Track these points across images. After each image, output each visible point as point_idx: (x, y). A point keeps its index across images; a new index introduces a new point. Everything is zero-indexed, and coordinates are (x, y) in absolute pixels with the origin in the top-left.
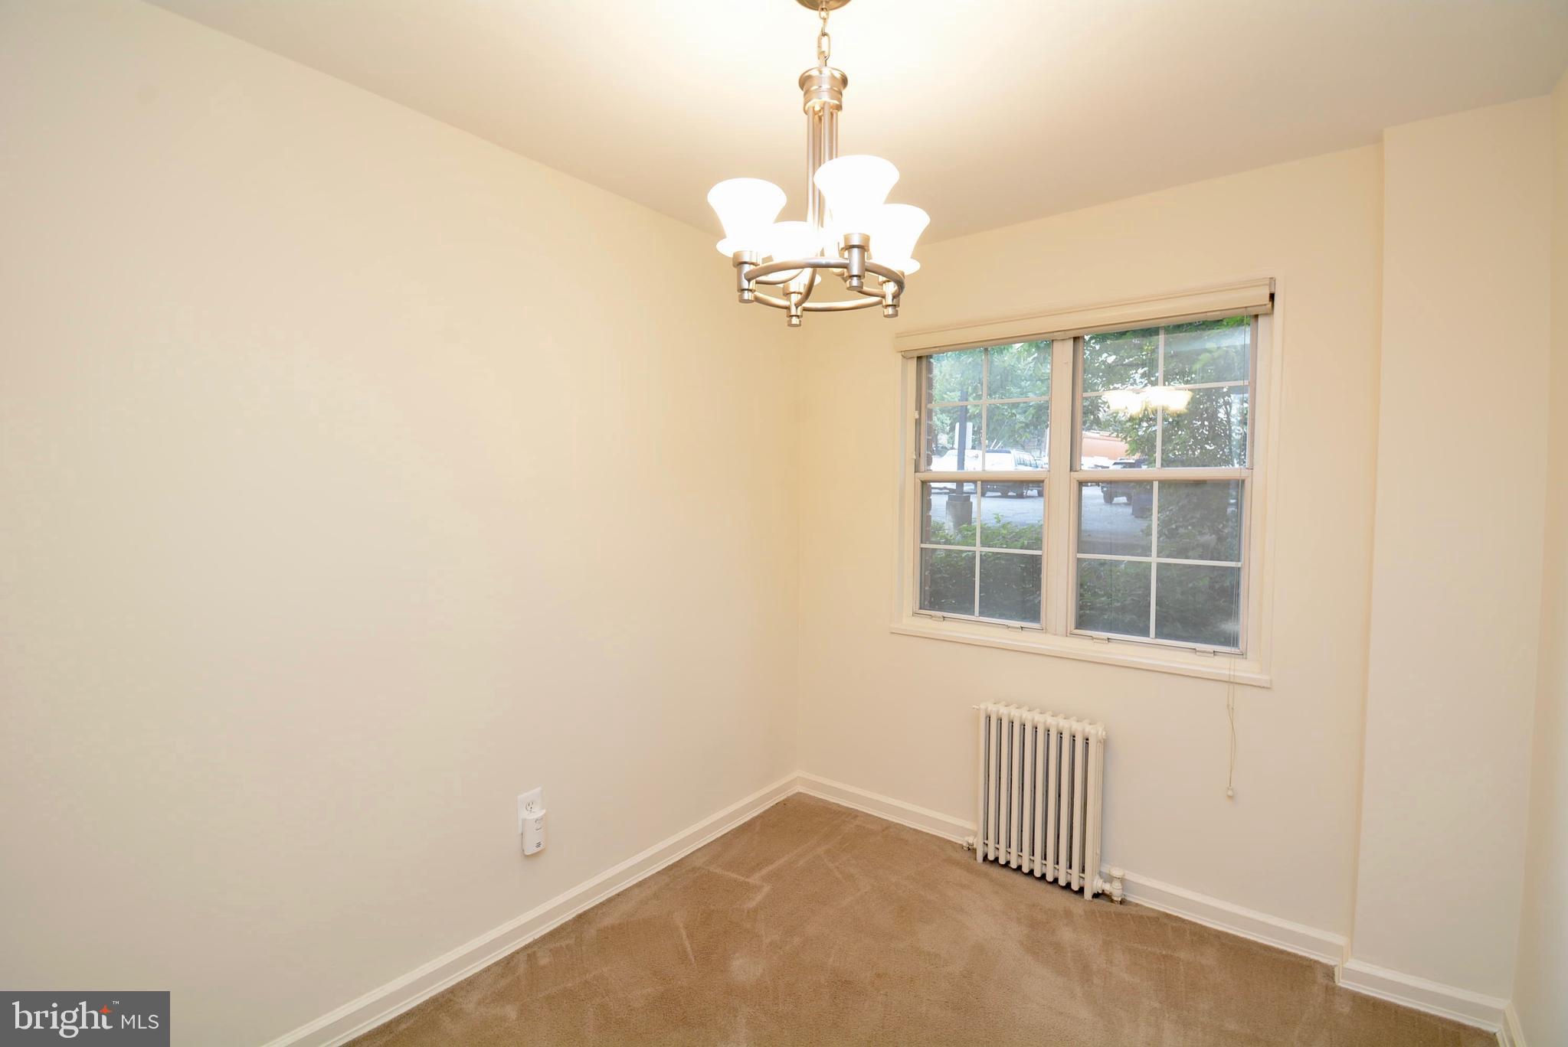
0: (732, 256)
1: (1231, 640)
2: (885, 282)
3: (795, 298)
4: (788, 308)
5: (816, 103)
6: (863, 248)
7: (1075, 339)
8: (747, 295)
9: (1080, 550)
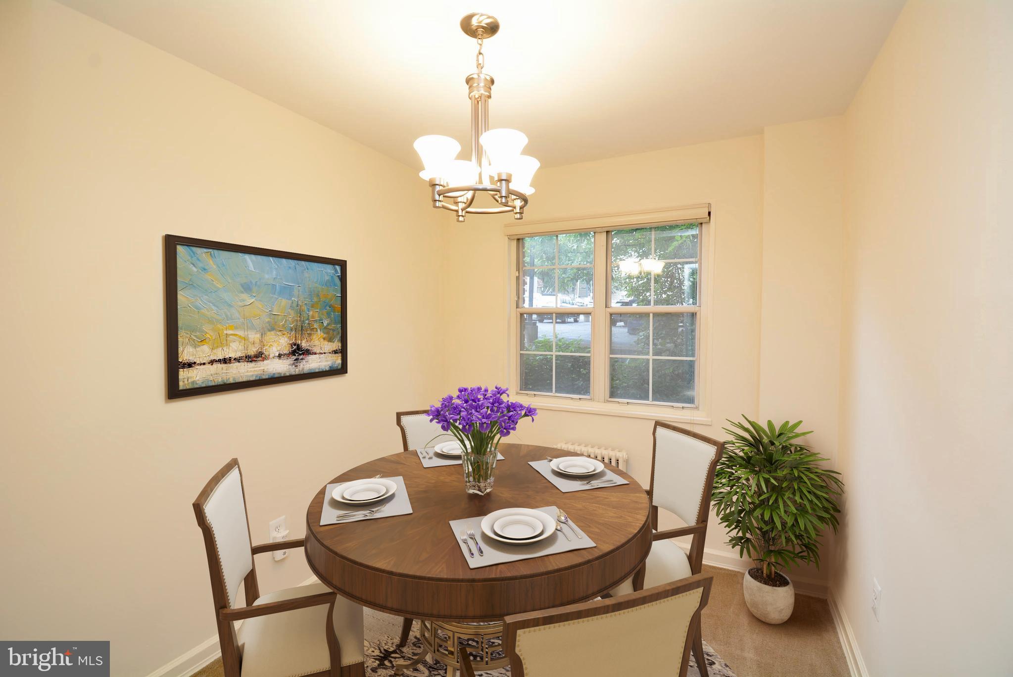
0: (428, 180)
1: (691, 400)
2: (515, 199)
3: (461, 206)
4: (457, 211)
5: (476, 94)
6: (508, 181)
7: (607, 232)
8: (438, 204)
9: (611, 353)
